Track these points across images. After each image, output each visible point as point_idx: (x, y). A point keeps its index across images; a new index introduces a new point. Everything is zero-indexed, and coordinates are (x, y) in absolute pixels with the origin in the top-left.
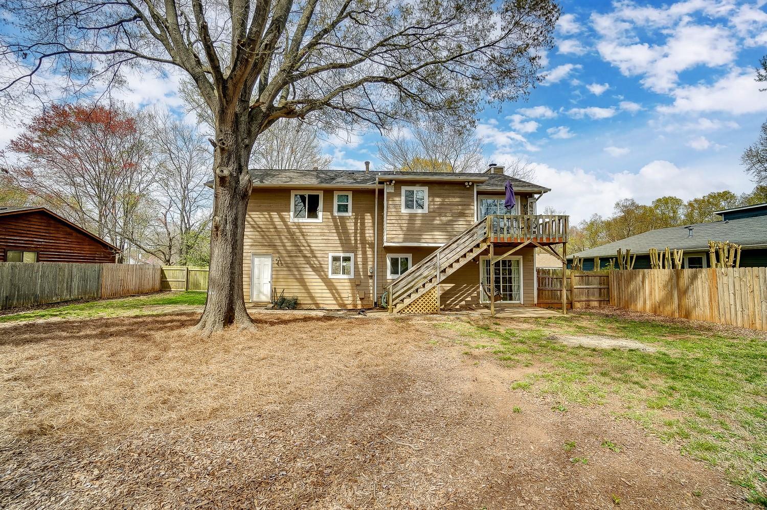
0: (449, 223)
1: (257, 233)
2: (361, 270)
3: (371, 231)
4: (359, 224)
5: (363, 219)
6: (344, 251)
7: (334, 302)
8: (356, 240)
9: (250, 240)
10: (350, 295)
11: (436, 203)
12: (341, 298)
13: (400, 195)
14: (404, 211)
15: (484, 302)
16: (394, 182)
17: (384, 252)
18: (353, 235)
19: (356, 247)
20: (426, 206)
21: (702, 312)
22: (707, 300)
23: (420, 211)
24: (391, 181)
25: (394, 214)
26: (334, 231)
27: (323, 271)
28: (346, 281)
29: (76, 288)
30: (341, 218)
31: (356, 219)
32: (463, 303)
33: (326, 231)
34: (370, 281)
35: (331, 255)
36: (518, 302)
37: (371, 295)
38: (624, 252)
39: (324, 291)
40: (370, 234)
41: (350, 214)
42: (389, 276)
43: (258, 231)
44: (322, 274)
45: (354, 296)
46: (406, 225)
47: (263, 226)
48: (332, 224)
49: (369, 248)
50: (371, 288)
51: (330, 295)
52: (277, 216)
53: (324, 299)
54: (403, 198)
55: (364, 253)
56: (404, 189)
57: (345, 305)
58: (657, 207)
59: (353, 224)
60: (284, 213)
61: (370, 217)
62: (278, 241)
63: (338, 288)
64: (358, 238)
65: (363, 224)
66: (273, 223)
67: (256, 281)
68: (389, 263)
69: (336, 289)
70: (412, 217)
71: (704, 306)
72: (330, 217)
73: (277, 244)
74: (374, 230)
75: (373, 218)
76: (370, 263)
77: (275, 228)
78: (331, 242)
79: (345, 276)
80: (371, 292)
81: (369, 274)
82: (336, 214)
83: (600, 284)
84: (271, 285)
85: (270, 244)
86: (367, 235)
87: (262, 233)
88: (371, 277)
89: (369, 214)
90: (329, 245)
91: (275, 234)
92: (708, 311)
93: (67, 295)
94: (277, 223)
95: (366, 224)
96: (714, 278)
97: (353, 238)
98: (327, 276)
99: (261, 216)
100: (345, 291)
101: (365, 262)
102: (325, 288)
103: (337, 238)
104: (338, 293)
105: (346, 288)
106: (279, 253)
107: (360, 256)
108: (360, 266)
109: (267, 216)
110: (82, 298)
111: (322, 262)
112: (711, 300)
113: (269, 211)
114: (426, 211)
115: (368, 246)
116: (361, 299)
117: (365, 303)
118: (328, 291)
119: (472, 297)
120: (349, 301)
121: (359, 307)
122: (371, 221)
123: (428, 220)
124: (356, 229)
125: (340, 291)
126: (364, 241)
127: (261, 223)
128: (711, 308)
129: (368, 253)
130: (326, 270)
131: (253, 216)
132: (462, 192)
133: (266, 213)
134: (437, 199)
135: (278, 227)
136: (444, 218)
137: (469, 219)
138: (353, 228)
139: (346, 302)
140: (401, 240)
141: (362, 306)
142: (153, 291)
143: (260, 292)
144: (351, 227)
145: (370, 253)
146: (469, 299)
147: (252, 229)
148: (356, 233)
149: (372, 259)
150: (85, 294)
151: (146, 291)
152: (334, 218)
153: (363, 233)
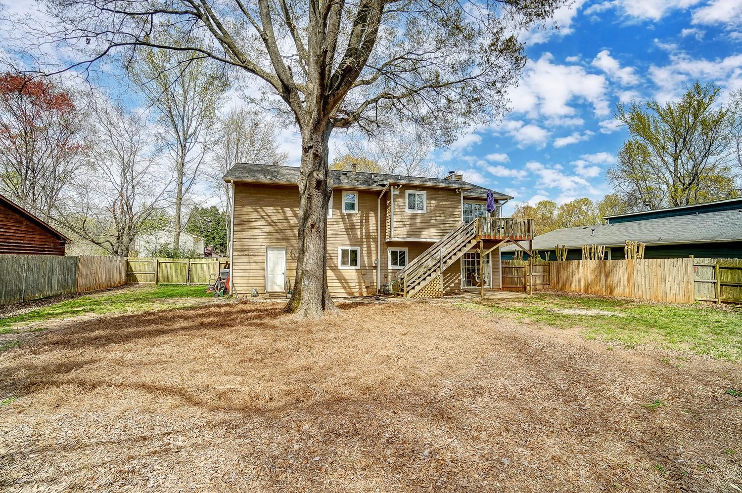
0: (443, 222)
1: (270, 227)
2: (366, 262)
3: (375, 228)
4: (364, 221)
5: (367, 216)
6: (351, 245)
7: (343, 291)
8: (362, 235)
9: (265, 234)
10: (357, 284)
11: (432, 205)
12: (349, 286)
13: (404, 197)
14: (407, 211)
15: (464, 288)
16: (401, 186)
17: (385, 246)
18: (359, 231)
19: (362, 242)
20: (425, 208)
21: (622, 290)
22: (626, 283)
23: (420, 212)
24: (398, 185)
25: (399, 213)
26: (343, 227)
27: (333, 263)
28: (354, 271)
29: (56, 283)
30: (349, 215)
31: (362, 216)
32: (448, 289)
33: (336, 226)
34: (374, 271)
35: (340, 248)
36: (489, 287)
37: (375, 284)
38: (560, 246)
39: (334, 281)
40: (373, 229)
41: (356, 211)
42: (390, 267)
43: (272, 225)
44: (332, 265)
45: (360, 285)
46: (408, 223)
47: (277, 221)
48: (341, 220)
49: (373, 242)
50: (375, 278)
51: (339, 284)
52: (291, 212)
53: (334, 288)
54: (407, 200)
55: (369, 247)
56: (407, 192)
57: (352, 293)
58: (538, 208)
59: (359, 221)
60: (297, 209)
61: (373, 215)
62: (291, 235)
63: (347, 278)
64: (364, 234)
65: (367, 221)
66: (286, 218)
67: (269, 272)
68: (389, 255)
69: (345, 279)
70: (414, 216)
71: (624, 286)
72: (339, 214)
73: (290, 238)
74: (377, 227)
75: (376, 217)
76: (374, 255)
77: (289, 222)
78: (340, 236)
79: (353, 267)
80: (375, 281)
81: (374, 265)
82: (344, 211)
83: (544, 272)
84: (286, 277)
85: (284, 237)
86: (371, 231)
87: (276, 228)
88: (375, 268)
89: (372, 213)
90: (339, 239)
91: (288, 228)
92: (627, 290)
93: (48, 291)
94: (289, 218)
95: (370, 221)
96: (631, 266)
97: (359, 233)
98: (337, 267)
99: (275, 211)
100: (352, 281)
101: (369, 256)
102: (335, 278)
103: (345, 233)
104: (347, 283)
105: (354, 278)
106: (292, 246)
107: (365, 249)
108: (366, 259)
109: (281, 211)
110: (61, 294)
111: (332, 255)
112: (629, 282)
113: (282, 207)
114: (425, 211)
115: (371, 240)
116: (367, 287)
117: (370, 290)
118: (337, 281)
119: (455, 284)
120: (356, 290)
121: (365, 295)
122: (374, 219)
123: (426, 219)
124: (362, 225)
125: (349, 281)
126: (368, 236)
127: (275, 217)
128: (629, 288)
129: (372, 246)
130: (336, 262)
131: (266, 210)
132: (453, 197)
133: (280, 208)
134: (433, 202)
135: (291, 222)
136: (438, 218)
137: (457, 219)
138: (359, 224)
139: (354, 290)
140: (405, 236)
141: (368, 293)
142: (120, 286)
143: (274, 283)
144: (357, 222)
145: (374, 246)
146: (452, 285)
147: (266, 224)
148: (361, 229)
149: (375, 252)
150: (64, 289)
151: (114, 284)
152: (342, 215)
153: (367, 229)
